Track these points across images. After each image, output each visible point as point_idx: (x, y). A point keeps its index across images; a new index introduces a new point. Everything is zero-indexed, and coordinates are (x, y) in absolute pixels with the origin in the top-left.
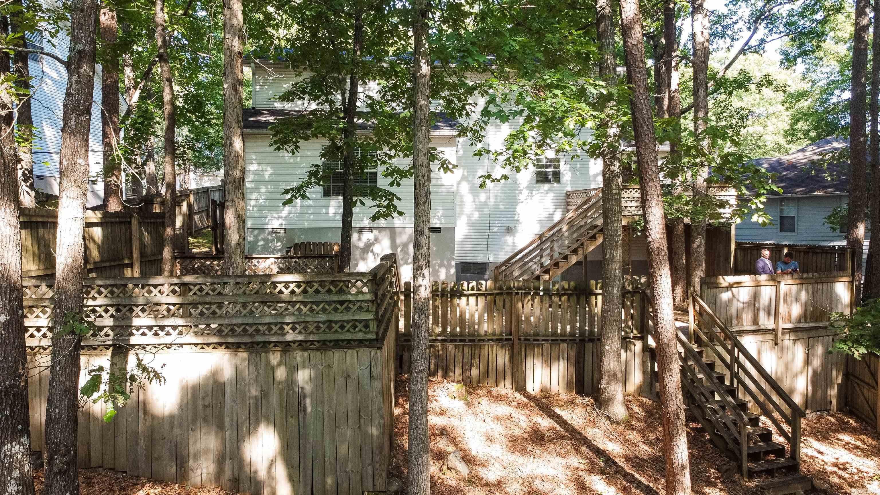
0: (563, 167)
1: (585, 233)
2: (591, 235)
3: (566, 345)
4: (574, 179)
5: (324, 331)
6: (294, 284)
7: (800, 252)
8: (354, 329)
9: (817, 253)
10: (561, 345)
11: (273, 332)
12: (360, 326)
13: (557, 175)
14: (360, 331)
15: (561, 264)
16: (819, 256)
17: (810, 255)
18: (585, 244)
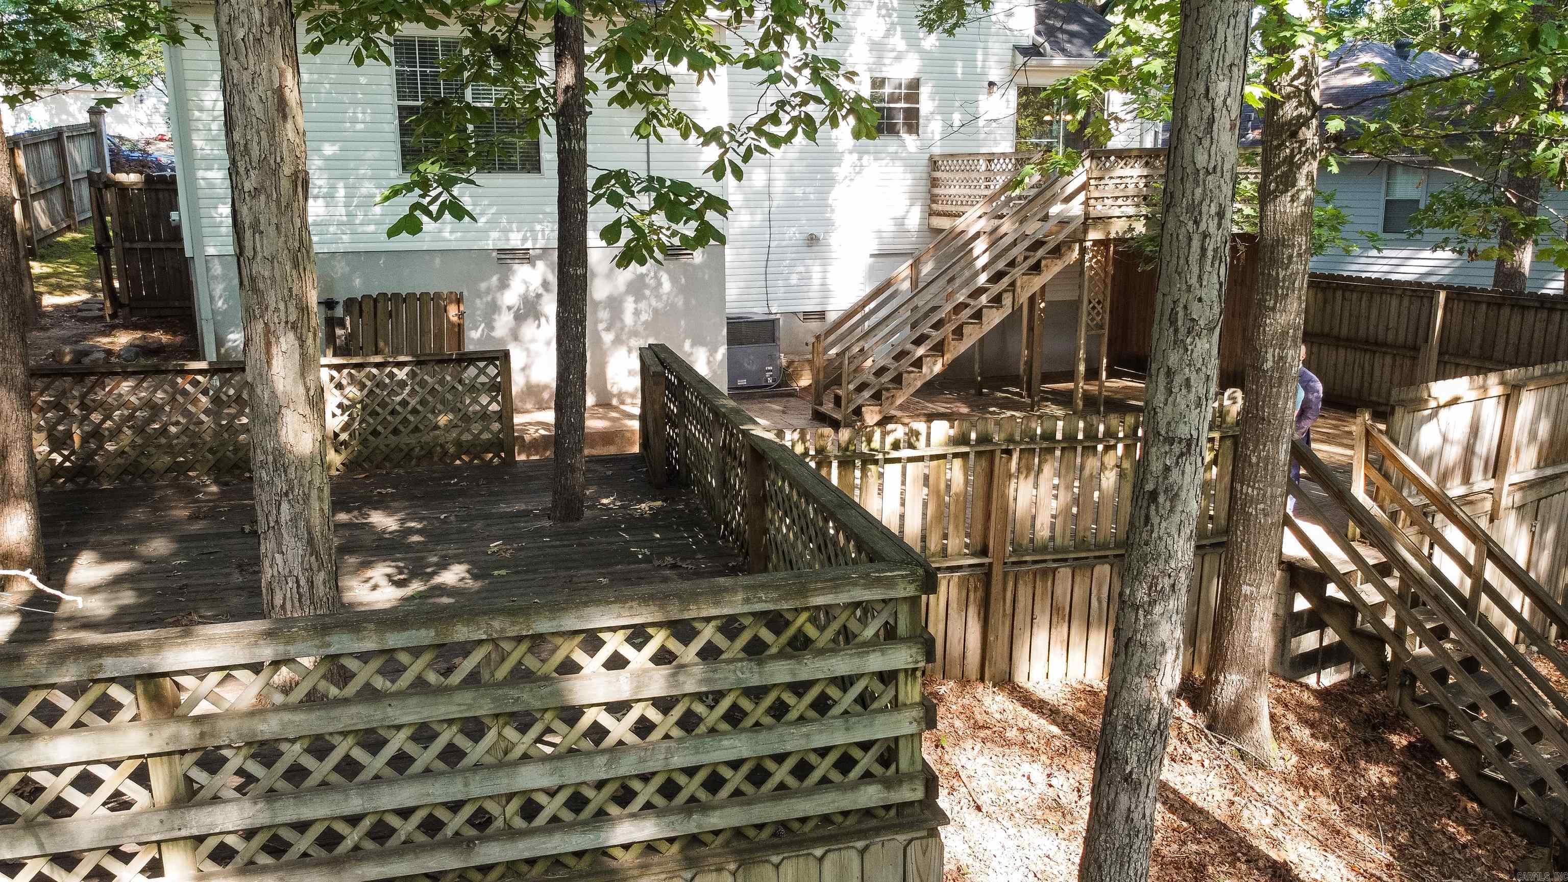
0: (926, 105)
1: (1020, 259)
2: (1031, 262)
3: (1107, 568)
4: (949, 130)
5: (737, 793)
6: (621, 635)
7: (1478, 303)
8: (845, 772)
9: (1524, 308)
10: (1097, 569)
11: (541, 819)
12: (866, 761)
13: (912, 120)
14: (868, 776)
15: (967, 330)
16: (1530, 316)
17: (1506, 312)
18: (1018, 284)
